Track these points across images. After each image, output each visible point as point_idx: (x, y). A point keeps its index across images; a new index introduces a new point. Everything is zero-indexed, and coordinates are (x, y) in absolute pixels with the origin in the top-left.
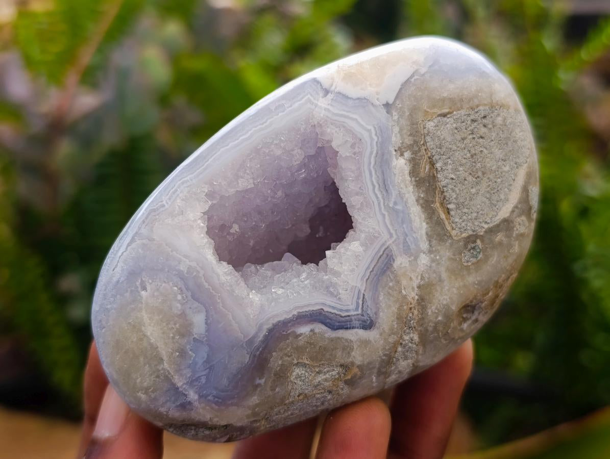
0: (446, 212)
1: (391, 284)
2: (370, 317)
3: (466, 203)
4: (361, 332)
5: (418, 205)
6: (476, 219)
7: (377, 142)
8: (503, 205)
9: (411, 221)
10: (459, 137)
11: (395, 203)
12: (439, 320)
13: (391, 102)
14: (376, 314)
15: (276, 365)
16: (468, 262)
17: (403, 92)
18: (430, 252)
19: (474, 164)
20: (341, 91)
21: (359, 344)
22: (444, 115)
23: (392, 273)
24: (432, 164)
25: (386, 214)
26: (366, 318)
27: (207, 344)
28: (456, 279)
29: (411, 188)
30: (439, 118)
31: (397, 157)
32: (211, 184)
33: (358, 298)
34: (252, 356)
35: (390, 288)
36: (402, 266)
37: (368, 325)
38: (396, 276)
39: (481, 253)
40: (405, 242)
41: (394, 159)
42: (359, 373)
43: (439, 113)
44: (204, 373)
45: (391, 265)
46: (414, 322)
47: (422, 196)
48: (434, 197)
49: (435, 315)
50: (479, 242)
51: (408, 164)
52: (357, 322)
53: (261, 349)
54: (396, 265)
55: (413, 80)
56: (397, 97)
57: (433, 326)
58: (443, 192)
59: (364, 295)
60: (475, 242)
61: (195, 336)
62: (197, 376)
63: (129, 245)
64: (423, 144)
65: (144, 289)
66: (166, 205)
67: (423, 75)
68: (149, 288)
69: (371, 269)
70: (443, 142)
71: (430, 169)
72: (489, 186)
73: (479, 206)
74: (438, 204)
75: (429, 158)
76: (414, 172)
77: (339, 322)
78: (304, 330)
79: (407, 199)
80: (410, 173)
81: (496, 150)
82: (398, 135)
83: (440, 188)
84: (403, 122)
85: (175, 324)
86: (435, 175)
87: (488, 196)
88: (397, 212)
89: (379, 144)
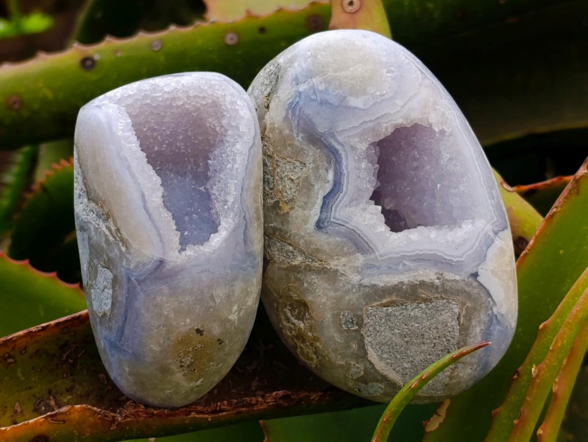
0: (387, 305)
1: (345, 248)
2: (325, 227)
3: (388, 323)
4: (316, 218)
5: (399, 282)
6: (375, 329)
7: (452, 260)
8: (378, 355)
9: (387, 274)
10: (440, 326)
11: (404, 265)
12: (304, 284)
13: (478, 278)
14: (327, 233)
15: (310, 151)
16: (343, 315)
17: (484, 290)
18: (360, 285)
19: (416, 335)
20: (494, 244)
21: (306, 215)
22: (458, 319)
23: (353, 251)
24: (425, 301)
25: (399, 256)
26: (326, 224)
27: (339, 105)
28: (332, 303)
29: (411, 279)
30: (458, 314)
31: (437, 275)
32: (451, 135)
33: (343, 221)
34: (321, 134)
35: (343, 247)
36: (356, 260)
37: (319, 225)
38: (350, 254)
39: (346, 329)
40: (374, 266)
41: (436, 271)
42: (282, 213)
43: (462, 315)
44: (318, 98)
45: (359, 252)
46: (309, 262)
47: (404, 287)
48: (401, 297)
49: (310, 281)
50: (356, 327)
51: (431, 281)
52: (324, 217)
53: (325, 142)
54: (359, 255)
55: (490, 299)
56: (480, 284)
57: (301, 278)
58: (402, 305)
59: (344, 226)
60: (357, 324)
61: (348, 98)
62: (317, 93)
63: (419, 69)
64: (442, 297)
65: (388, 72)
66: (442, 101)
67: (492, 309)
68: (388, 75)
69: (361, 235)
70: (439, 313)
71: (422, 298)
72: (396, 346)
73: (383, 333)
74: (394, 298)
75: (430, 299)
76: (423, 284)
77: (329, 203)
78: (330, 176)
79: (405, 275)
80: (423, 281)
81: (421, 358)
82: (453, 279)
83: (406, 303)
84: (462, 284)
85: (360, 86)
86: (417, 302)
87: (389, 343)
88: (398, 264)
89: (450, 262)
